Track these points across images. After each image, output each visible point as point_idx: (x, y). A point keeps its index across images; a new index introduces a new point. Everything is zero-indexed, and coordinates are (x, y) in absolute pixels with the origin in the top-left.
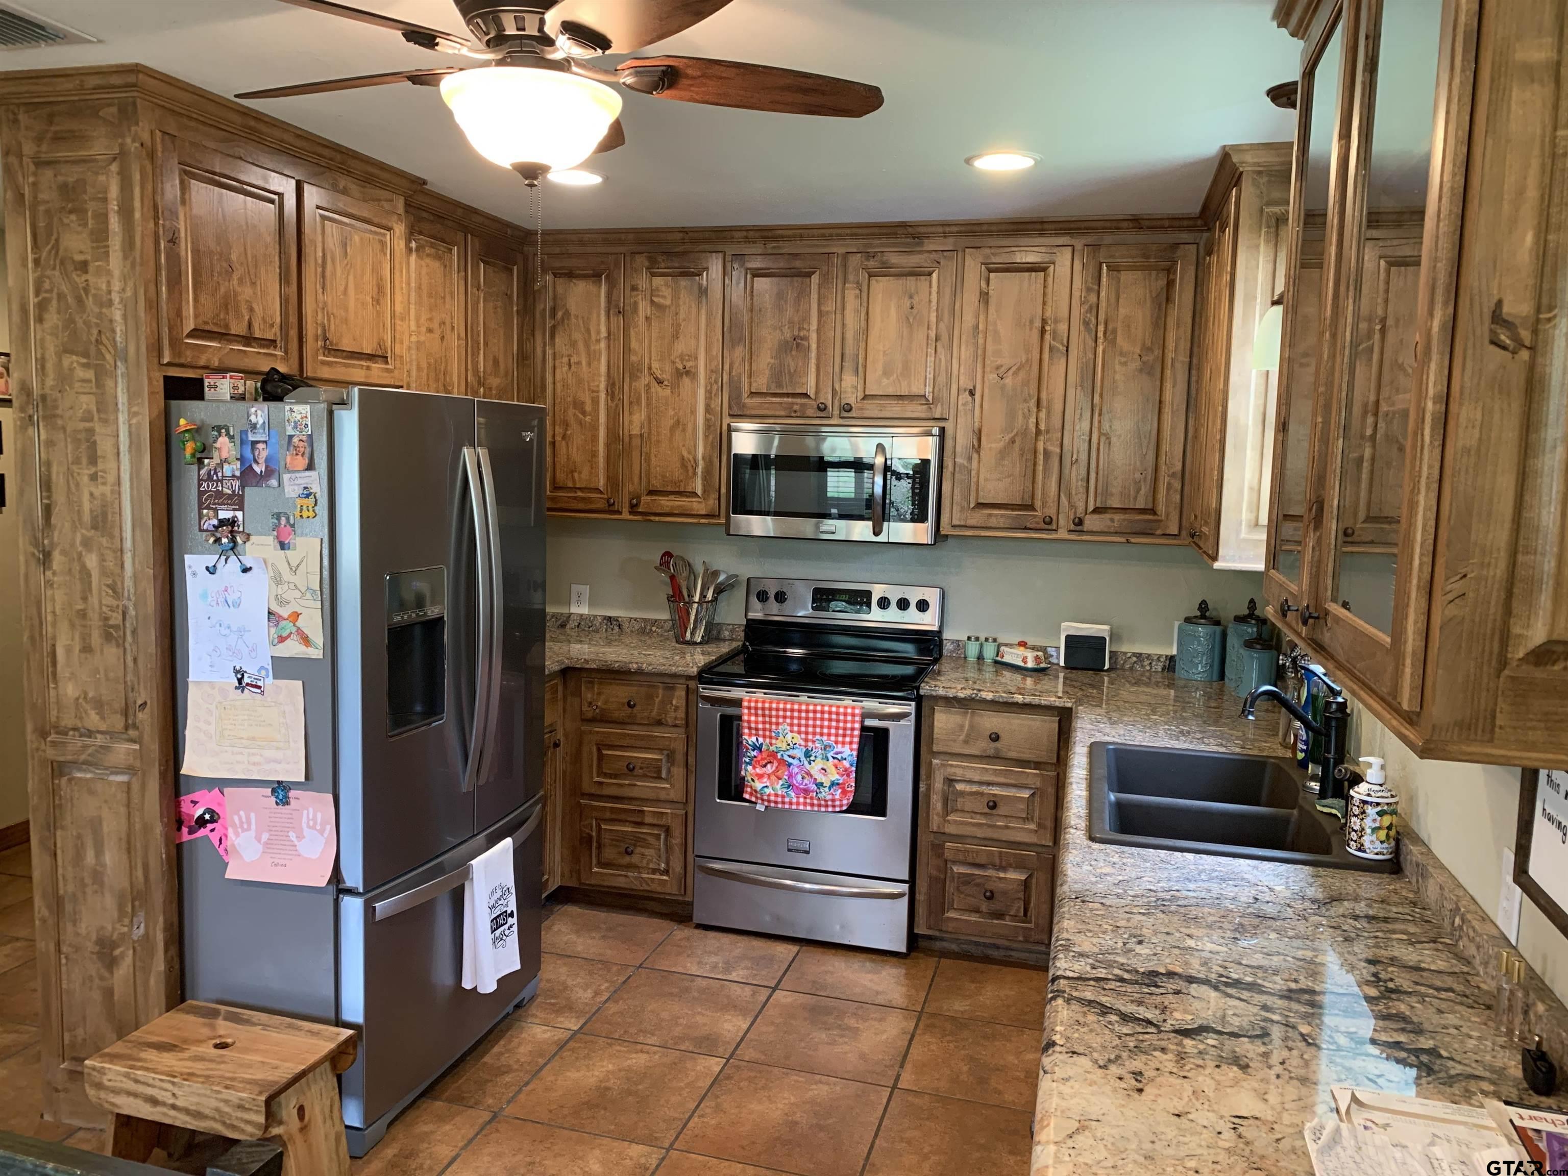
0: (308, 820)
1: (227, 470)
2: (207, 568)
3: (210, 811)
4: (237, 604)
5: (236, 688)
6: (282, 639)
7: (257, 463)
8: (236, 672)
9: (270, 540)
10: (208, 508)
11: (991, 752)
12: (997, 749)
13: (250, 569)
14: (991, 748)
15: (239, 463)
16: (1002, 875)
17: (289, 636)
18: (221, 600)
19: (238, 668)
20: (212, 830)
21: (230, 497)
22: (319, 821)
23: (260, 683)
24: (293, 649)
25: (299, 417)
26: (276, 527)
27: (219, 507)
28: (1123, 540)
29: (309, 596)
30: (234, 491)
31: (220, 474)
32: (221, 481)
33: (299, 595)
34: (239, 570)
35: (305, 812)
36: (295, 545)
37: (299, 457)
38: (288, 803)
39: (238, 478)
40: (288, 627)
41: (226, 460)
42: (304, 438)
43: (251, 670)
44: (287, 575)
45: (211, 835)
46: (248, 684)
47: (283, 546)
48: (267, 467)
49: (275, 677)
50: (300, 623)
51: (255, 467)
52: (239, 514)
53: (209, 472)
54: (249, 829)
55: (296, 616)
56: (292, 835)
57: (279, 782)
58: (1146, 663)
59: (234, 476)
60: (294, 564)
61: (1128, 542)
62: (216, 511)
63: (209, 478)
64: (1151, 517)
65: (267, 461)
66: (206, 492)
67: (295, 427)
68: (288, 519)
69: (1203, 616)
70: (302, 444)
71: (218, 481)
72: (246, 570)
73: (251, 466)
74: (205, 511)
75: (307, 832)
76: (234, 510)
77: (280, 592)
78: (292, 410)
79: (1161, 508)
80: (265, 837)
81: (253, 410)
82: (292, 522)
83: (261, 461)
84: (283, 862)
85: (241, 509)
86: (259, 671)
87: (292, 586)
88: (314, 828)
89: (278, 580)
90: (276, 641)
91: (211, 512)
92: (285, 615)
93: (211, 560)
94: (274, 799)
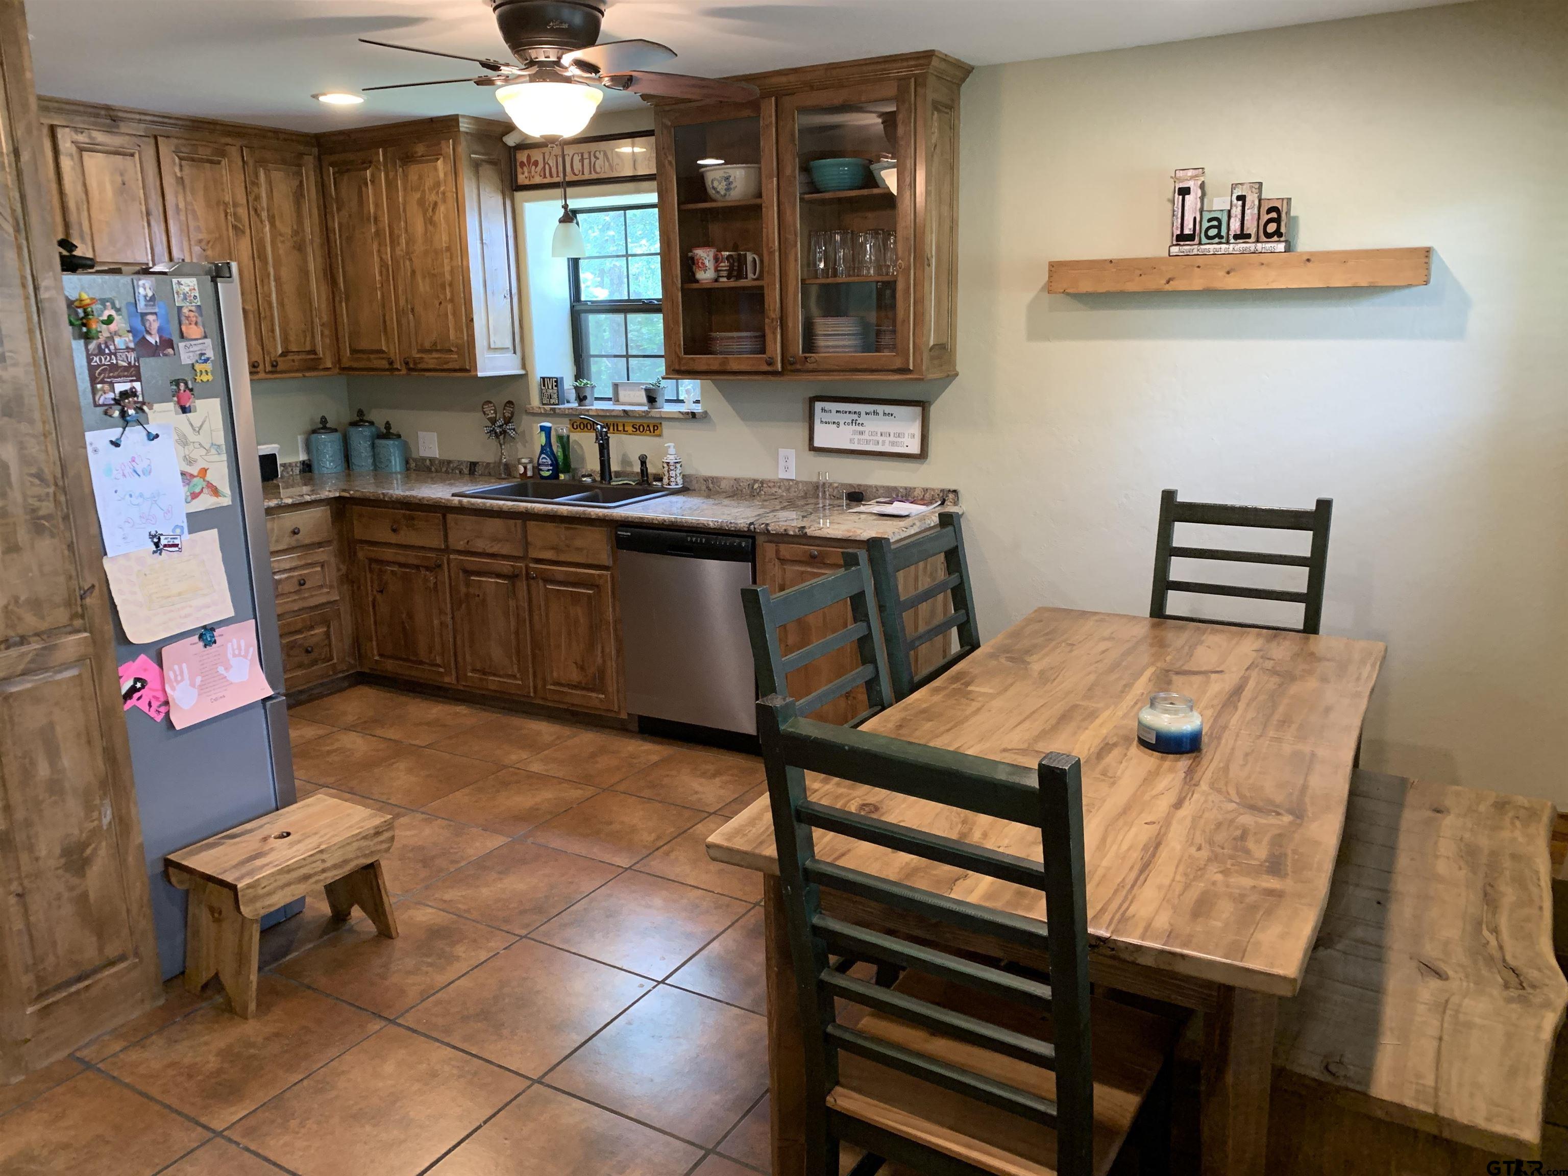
0: (233, 650)
1: (119, 342)
2: (112, 442)
3: (137, 680)
4: (148, 472)
5: (154, 552)
6: (195, 496)
7: (150, 334)
8: (152, 537)
9: (171, 406)
10: (102, 382)
11: (294, 544)
12: (297, 540)
13: (157, 436)
14: (293, 541)
15: (130, 336)
16: (312, 633)
17: (202, 491)
18: (128, 470)
19: (153, 533)
20: (139, 699)
21: (126, 369)
22: (243, 648)
23: (176, 542)
24: (206, 502)
25: (187, 289)
26: (176, 393)
27: (115, 380)
28: (300, 375)
29: (213, 451)
30: (130, 363)
31: (112, 347)
32: (115, 354)
33: (204, 452)
34: (145, 438)
35: (229, 645)
36: (195, 407)
37: (193, 326)
38: (215, 642)
39: (133, 350)
40: (198, 484)
41: (116, 333)
42: (193, 308)
43: (166, 531)
44: (192, 437)
45: (139, 704)
46: (165, 546)
47: (184, 410)
48: (160, 338)
49: (190, 532)
50: (209, 477)
51: (148, 338)
52: (137, 385)
53: (99, 346)
54: (182, 680)
55: (204, 471)
56: (221, 670)
57: (204, 627)
58: (290, 469)
59: (128, 348)
60: (197, 424)
61: (304, 376)
62: (111, 384)
63: (101, 352)
64: (313, 356)
65: (160, 330)
66: (98, 366)
67: (185, 299)
68: (186, 384)
69: (324, 428)
70: (192, 314)
71: (110, 354)
72: (152, 437)
73: (144, 338)
74: (99, 386)
75: (233, 661)
76: (132, 381)
77: (187, 453)
78: (179, 283)
79: (320, 350)
80: (198, 680)
81: (141, 283)
82: (190, 386)
83: (154, 330)
84: (221, 695)
85: (139, 379)
86: (174, 531)
87: (197, 445)
88: (239, 655)
89: (183, 441)
90: (189, 498)
91: (106, 387)
92: (195, 473)
93: (114, 433)
94: (201, 644)
